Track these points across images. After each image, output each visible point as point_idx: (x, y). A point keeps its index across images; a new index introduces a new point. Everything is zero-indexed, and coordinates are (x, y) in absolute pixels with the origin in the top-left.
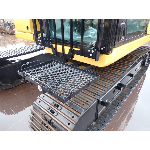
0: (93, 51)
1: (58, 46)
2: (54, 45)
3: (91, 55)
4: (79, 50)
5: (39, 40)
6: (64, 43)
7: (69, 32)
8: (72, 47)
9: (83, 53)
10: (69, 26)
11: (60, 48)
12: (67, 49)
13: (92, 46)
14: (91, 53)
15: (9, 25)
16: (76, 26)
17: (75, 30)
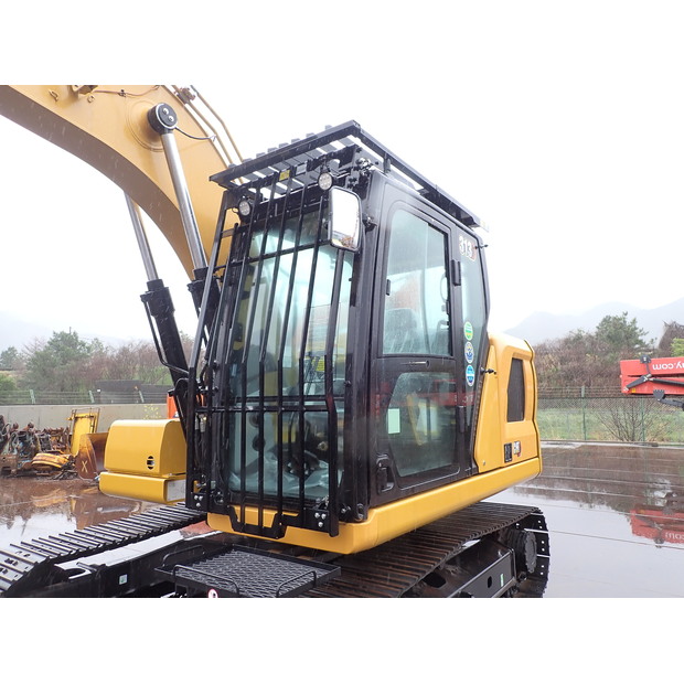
0: (324, 515)
1: (248, 510)
2: (237, 509)
3: (320, 524)
4: (295, 515)
5: (196, 497)
6: (262, 501)
7: (273, 474)
8: (280, 511)
9: (306, 522)
10: (273, 458)
11: (252, 515)
12: (269, 516)
13: (323, 504)
14: (320, 519)
15: (22, 439)
16: (289, 461)
17: (289, 470)
